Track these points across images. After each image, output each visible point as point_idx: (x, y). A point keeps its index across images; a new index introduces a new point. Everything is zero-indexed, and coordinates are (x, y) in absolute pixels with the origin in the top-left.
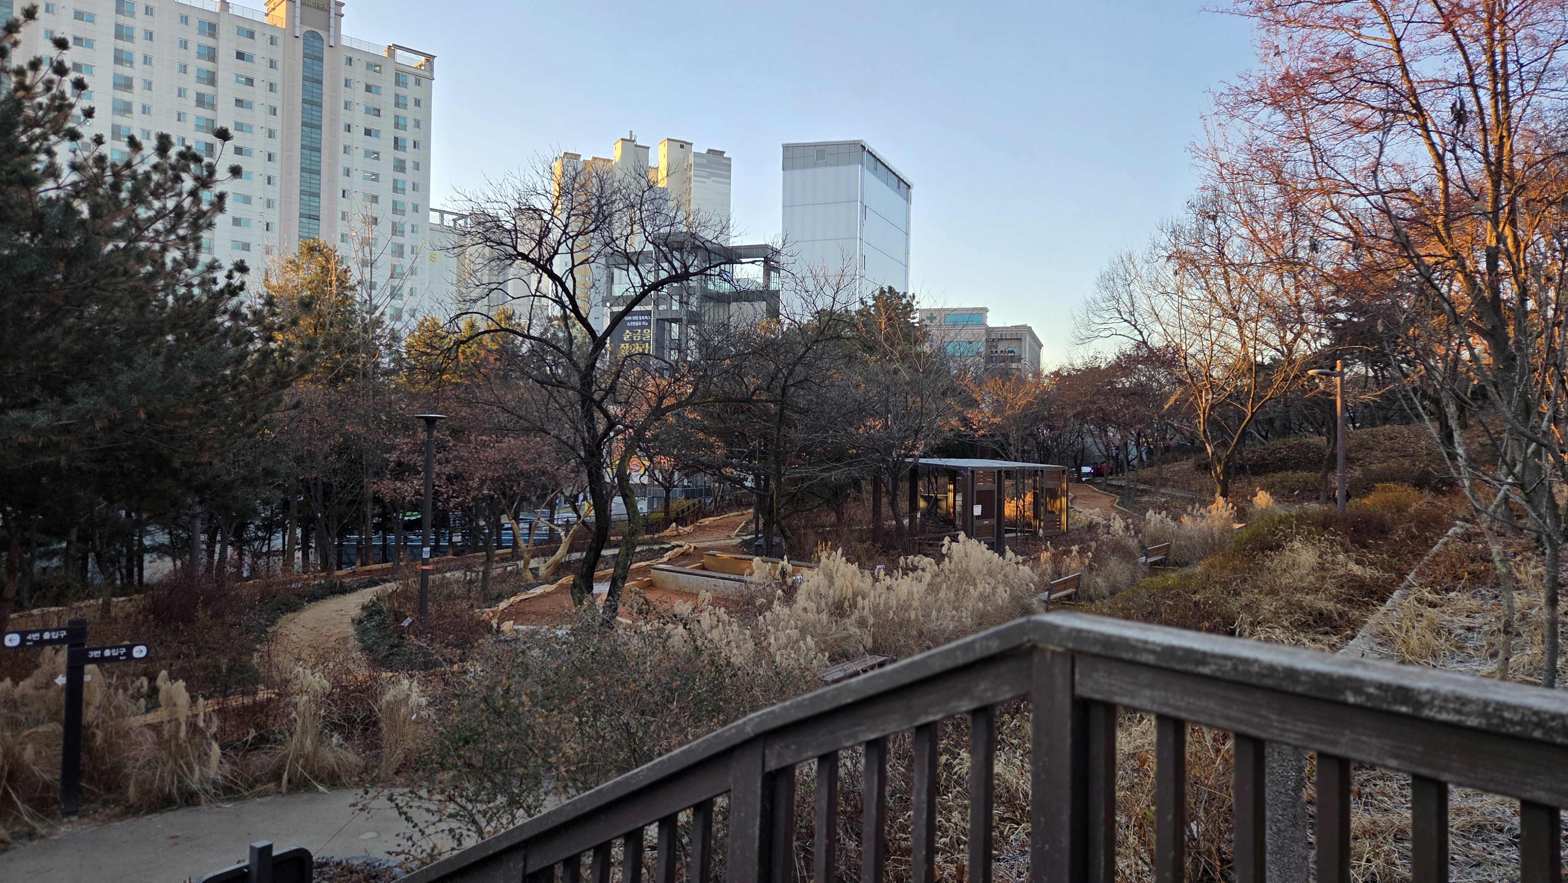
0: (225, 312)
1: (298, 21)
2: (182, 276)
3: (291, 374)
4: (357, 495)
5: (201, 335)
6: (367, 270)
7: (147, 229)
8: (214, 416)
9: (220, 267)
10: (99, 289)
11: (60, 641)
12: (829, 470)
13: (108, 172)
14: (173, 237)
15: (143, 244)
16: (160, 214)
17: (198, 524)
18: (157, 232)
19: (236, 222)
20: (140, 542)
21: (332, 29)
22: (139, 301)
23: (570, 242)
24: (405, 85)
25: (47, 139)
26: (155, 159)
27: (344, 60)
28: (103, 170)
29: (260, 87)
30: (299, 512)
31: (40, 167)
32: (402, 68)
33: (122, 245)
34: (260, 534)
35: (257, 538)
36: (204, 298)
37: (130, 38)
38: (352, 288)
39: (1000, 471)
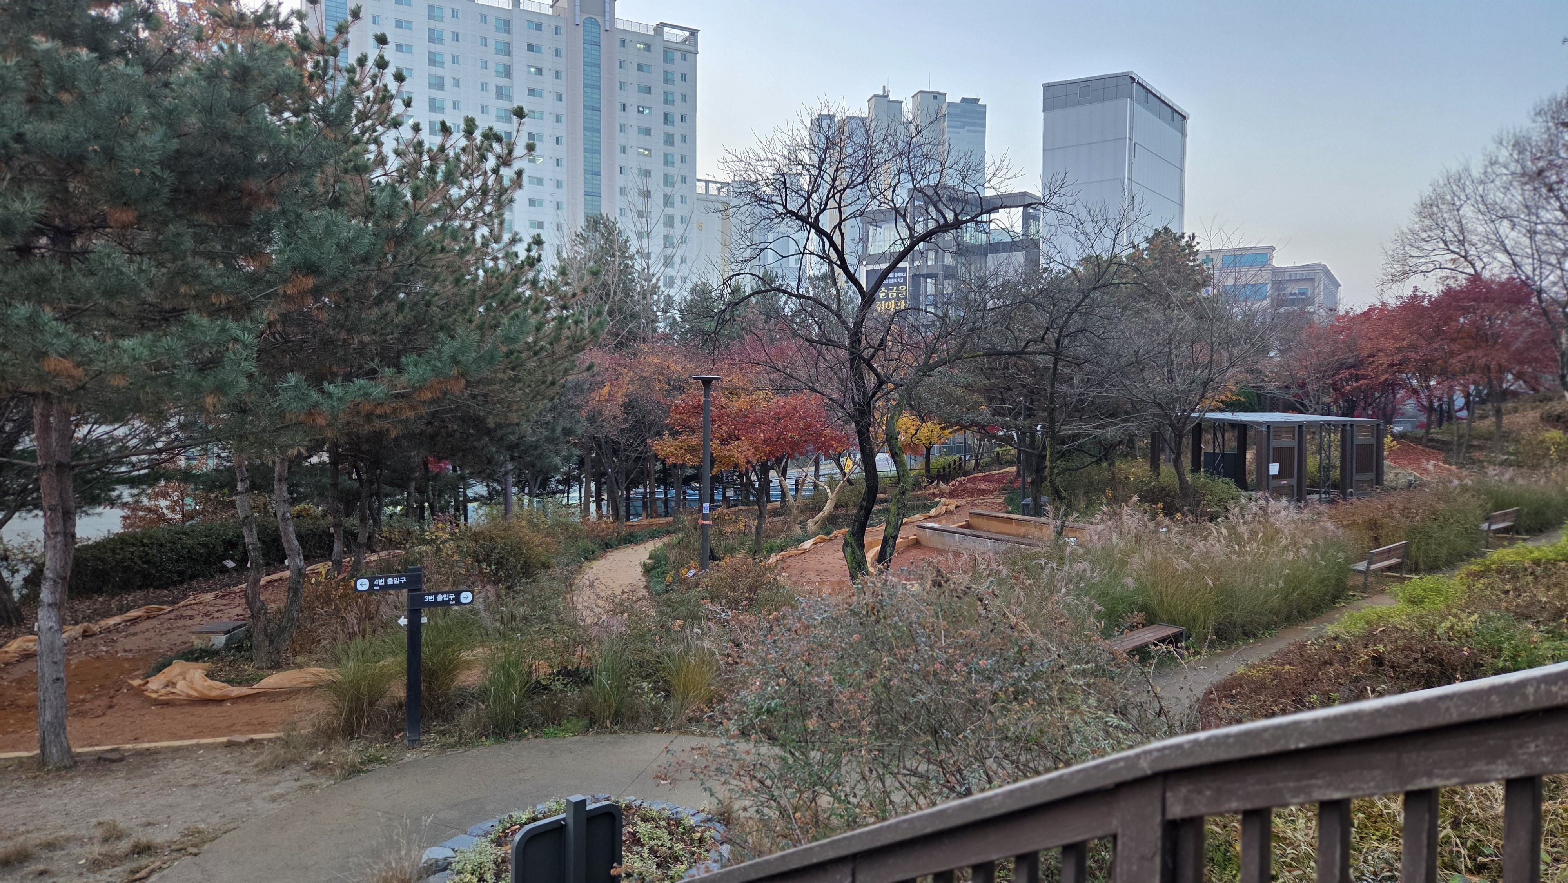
0: (525, 283)
1: (578, 8)
2: (490, 250)
3: (584, 338)
4: (641, 453)
5: (506, 303)
6: (645, 241)
7: (459, 208)
8: (519, 381)
9: (520, 240)
10: (421, 265)
11: (400, 586)
12: (1104, 427)
13: (426, 157)
14: (481, 214)
15: (457, 223)
16: (470, 194)
17: (511, 479)
18: (468, 210)
19: (532, 202)
20: (465, 495)
21: (607, 15)
22: (456, 275)
23: (837, 196)
24: (673, 61)
25: (375, 131)
26: (463, 142)
27: (618, 42)
28: (421, 154)
29: (548, 75)
30: (593, 467)
31: (372, 156)
32: (669, 45)
33: (439, 224)
34: (560, 487)
35: (558, 491)
36: (508, 270)
37: (441, 41)
38: (631, 257)
39: (1300, 425)
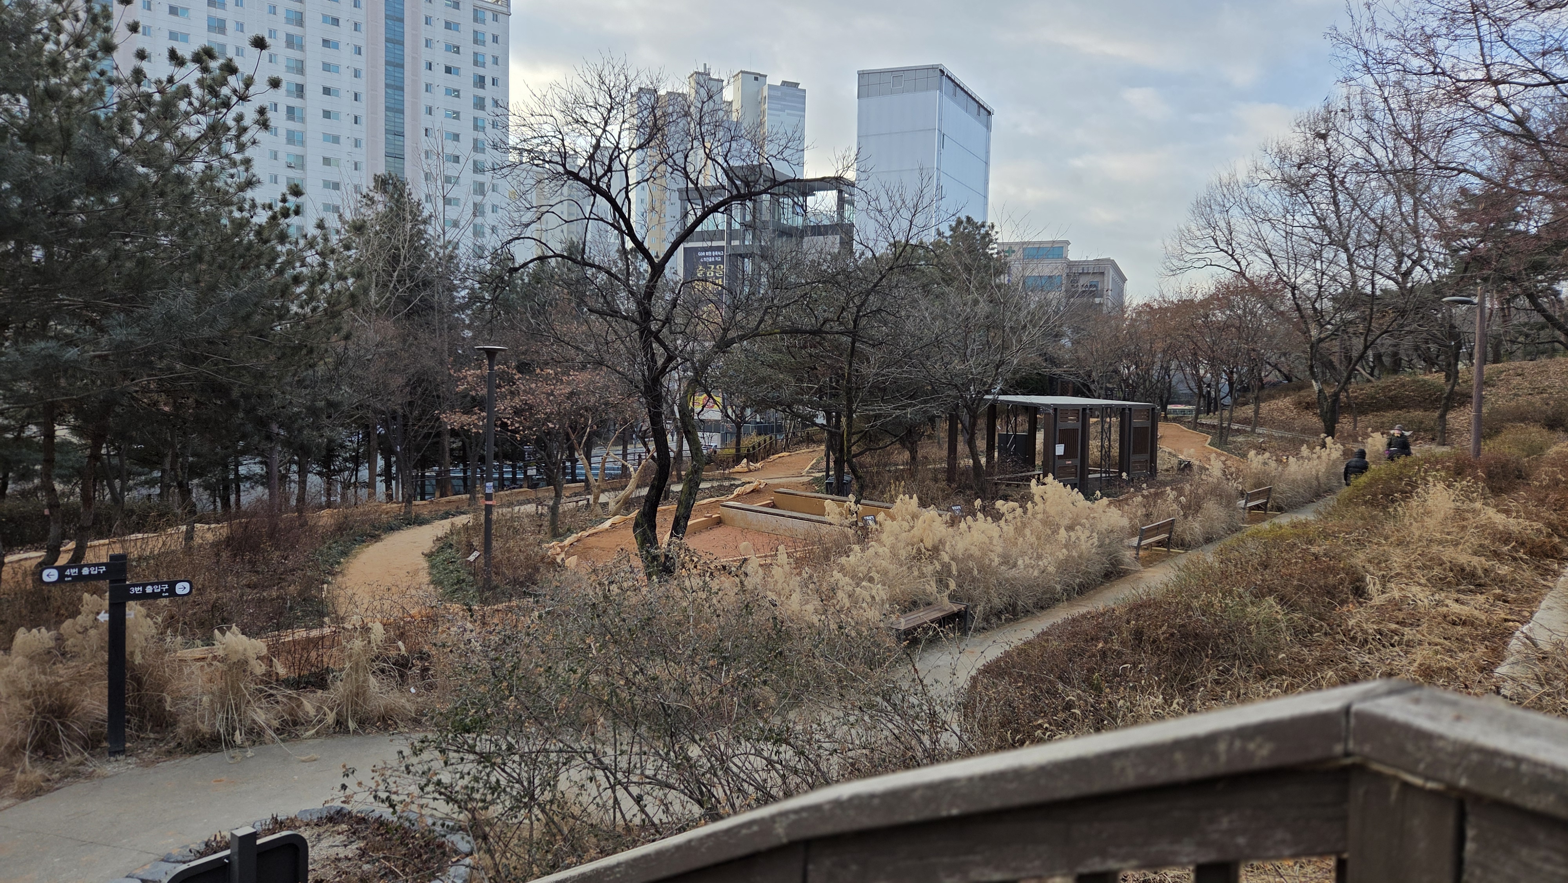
4: (433, 428)
11: (100, 577)
12: (904, 407)
24: (483, 22)
29: (346, 26)
32: (479, 4)
34: (349, 464)
35: (346, 469)
38: (424, 221)
39: (1084, 408)
